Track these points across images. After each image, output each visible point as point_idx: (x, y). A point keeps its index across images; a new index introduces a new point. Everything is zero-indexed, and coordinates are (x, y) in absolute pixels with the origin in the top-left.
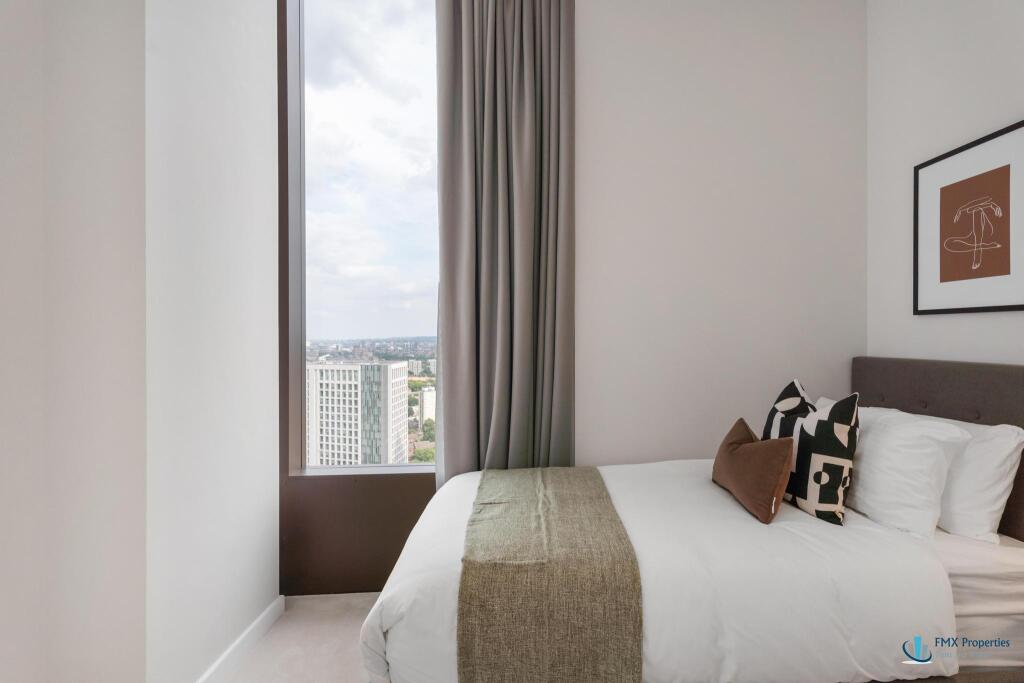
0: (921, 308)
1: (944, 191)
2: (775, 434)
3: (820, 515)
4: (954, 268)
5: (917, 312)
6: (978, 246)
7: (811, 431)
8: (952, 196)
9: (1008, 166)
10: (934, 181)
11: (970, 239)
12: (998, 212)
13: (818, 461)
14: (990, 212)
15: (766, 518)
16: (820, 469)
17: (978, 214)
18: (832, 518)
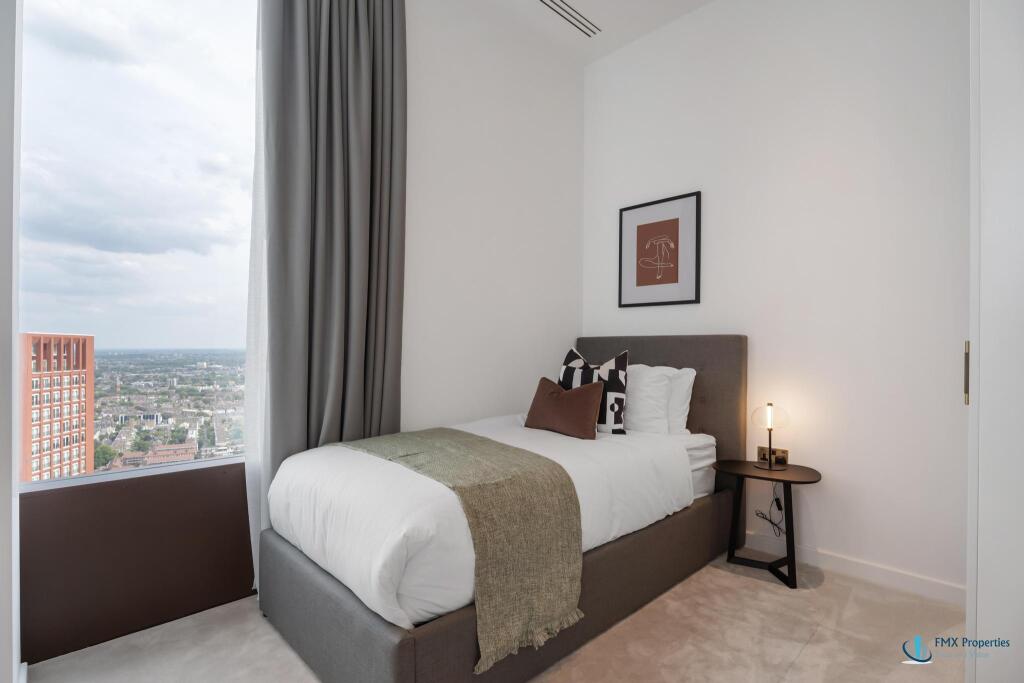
0: (623, 303)
1: (640, 228)
2: (577, 383)
3: (615, 432)
4: (645, 278)
5: (621, 306)
6: (660, 265)
7: (606, 377)
8: (644, 232)
9: (677, 220)
10: (634, 220)
11: (656, 261)
12: (672, 245)
13: (611, 397)
14: (667, 245)
15: (592, 437)
16: (613, 401)
17: (660, 245)
18: (621, 432)
